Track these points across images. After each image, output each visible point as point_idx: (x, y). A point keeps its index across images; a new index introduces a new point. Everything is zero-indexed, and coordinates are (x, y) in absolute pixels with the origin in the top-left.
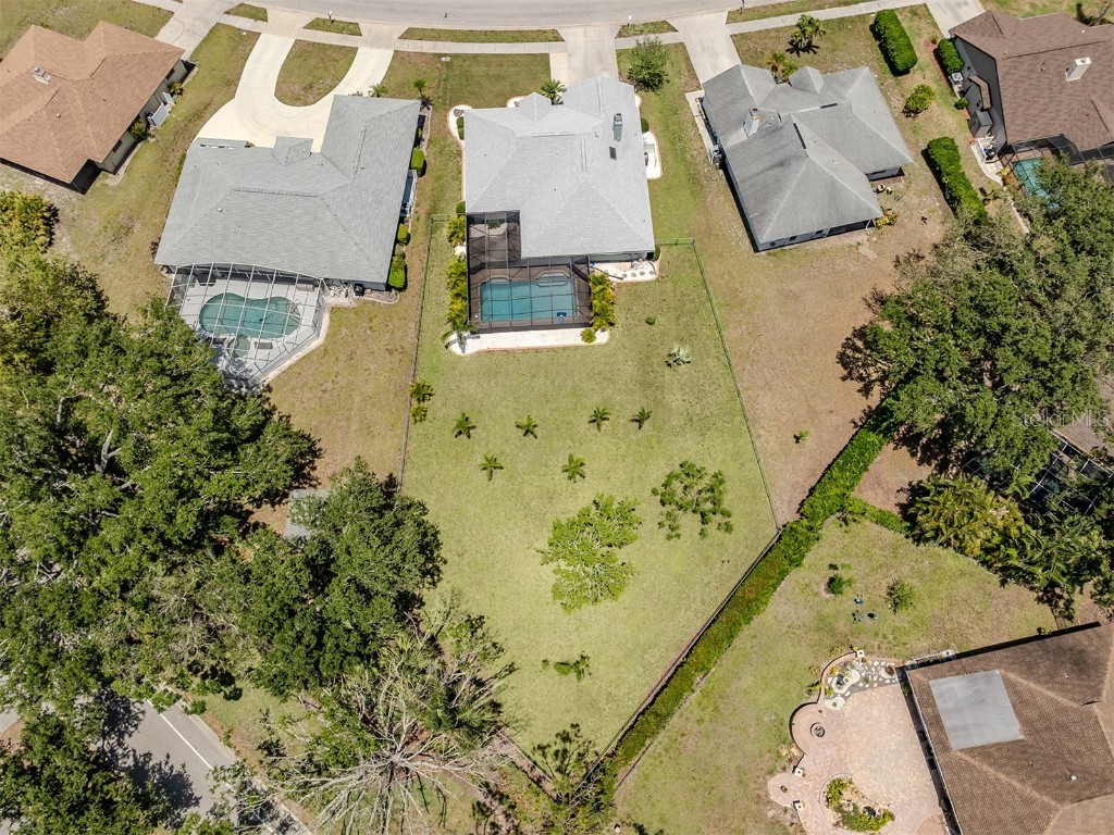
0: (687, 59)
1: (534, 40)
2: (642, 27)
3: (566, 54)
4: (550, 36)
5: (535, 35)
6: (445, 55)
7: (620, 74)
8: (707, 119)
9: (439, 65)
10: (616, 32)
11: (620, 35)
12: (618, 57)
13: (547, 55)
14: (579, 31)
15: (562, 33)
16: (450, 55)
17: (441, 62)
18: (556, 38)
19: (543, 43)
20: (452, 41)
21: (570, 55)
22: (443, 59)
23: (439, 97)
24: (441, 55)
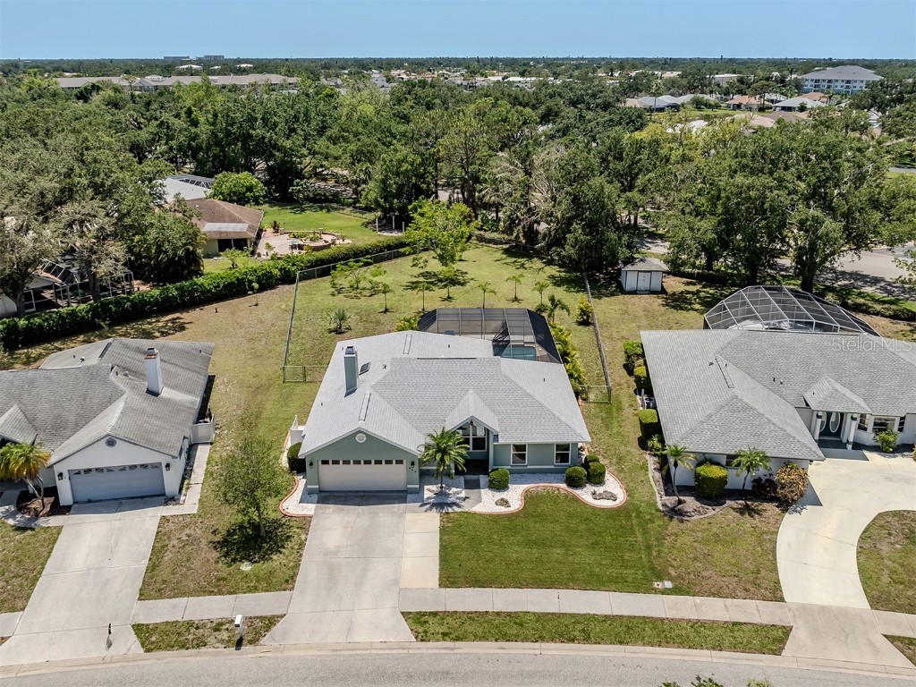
0: (153, 567)
1: (472, 616)
2: (211, 640)
3: (402, 585)
4: (434, 626)
5: (469, 628)
6: (665, 592)
7: (302, 545)
8: (184, 479)
9: (673, 572)
10: (276, 629)
11: (270, 622)
12: (293, 578)
13: (442, 584)
14: (362, 636)
15: (405, 632)
16: (656, 591)
17: (671, 579)
18: (423, 623)
19: (451, 608)
20: (662, 620)
21: (396, 582)
22: (668, 584)
23: (651, 521)
24: (676, 591)
